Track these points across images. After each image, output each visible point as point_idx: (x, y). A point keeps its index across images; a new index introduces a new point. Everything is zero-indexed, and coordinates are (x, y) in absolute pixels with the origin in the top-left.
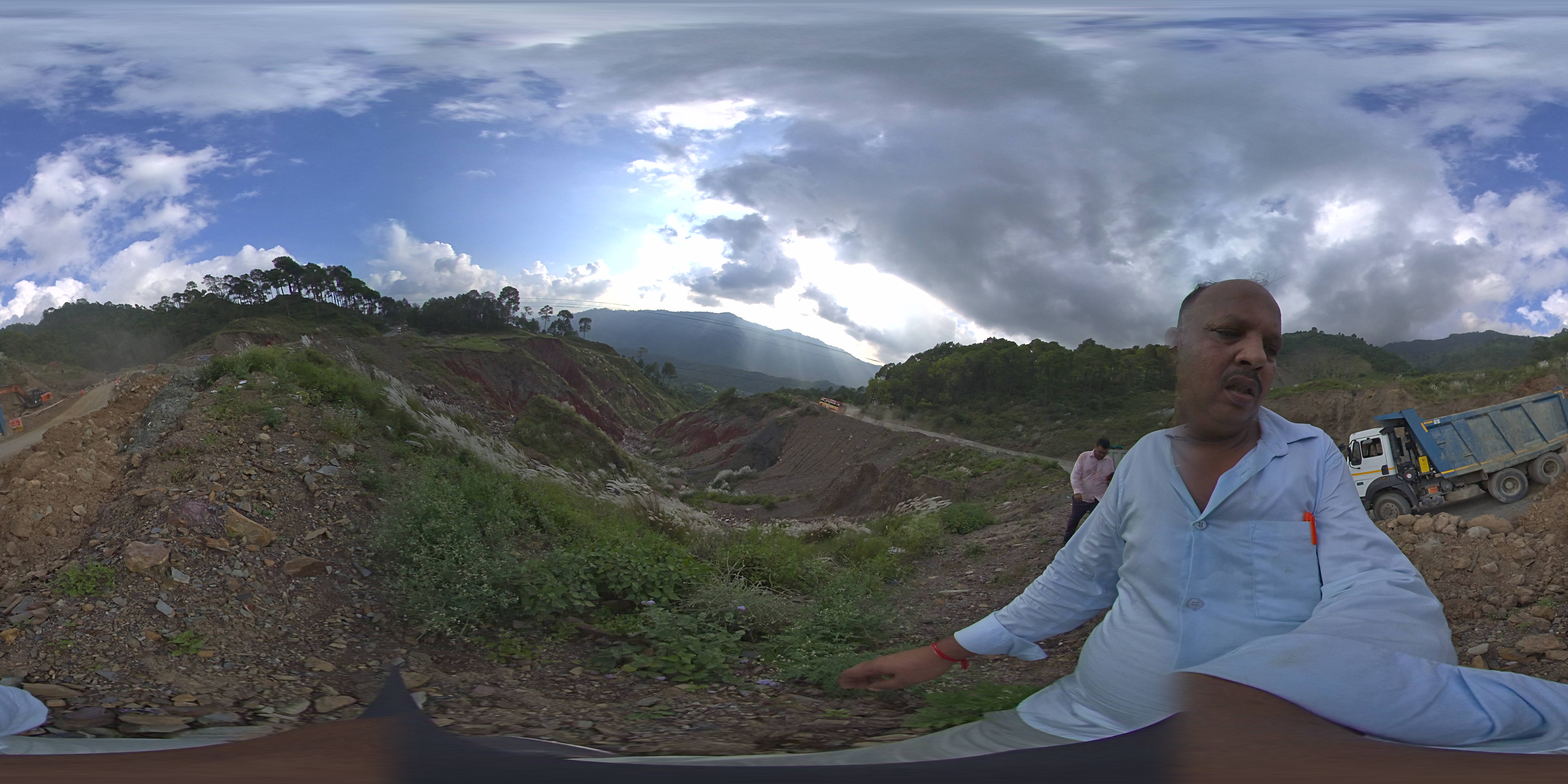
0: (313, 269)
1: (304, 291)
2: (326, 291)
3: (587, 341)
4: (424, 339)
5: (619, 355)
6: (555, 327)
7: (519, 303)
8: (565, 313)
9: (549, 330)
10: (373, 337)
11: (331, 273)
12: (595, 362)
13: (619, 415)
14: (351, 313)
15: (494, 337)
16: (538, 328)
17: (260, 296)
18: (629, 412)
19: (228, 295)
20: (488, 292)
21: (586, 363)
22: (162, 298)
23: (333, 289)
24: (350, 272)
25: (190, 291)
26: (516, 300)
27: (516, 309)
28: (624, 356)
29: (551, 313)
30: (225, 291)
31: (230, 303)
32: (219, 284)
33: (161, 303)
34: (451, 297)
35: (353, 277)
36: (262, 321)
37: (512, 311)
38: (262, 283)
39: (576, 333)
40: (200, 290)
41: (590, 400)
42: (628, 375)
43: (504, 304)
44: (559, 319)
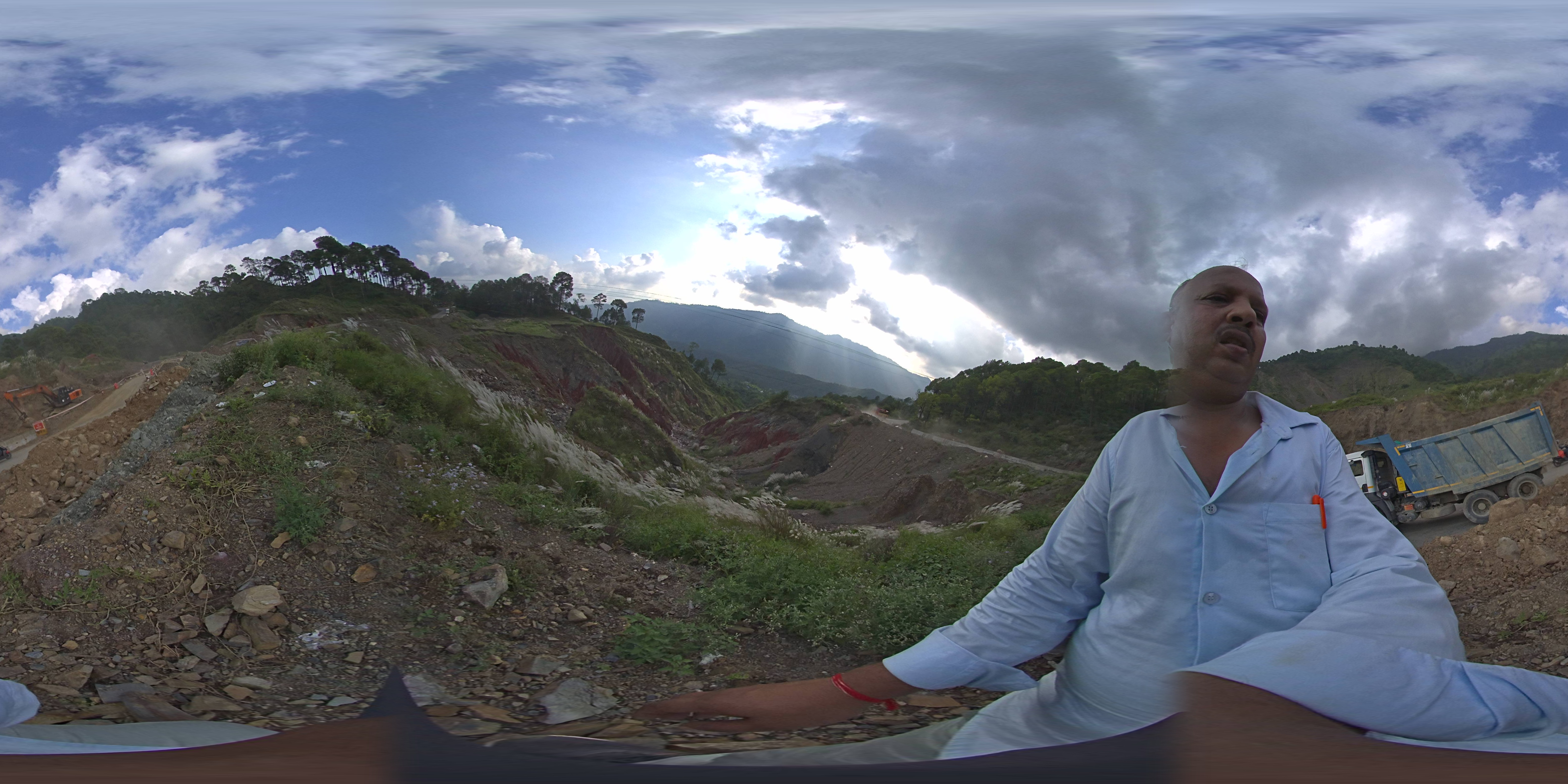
0: (358, 248)
1: (347, 272)
2: (371, 271)
3: (639, 332)
4: (473, 321)
5: (670, 349)
6: (607, 316)
7: (572, 289)
8: (619, 303)
9: (601, 318)
10: (421, 318)
11: (376, 253)
12: (647, 353)
13: (668, 409)
14: (397, 294)
15: (545, 322)
16: (590, 316)
17: (302, 277)
18: (677, 406)
19: (269, 277)
20: (541, 277)
21: (637, 354)
22: (201, 283)
23: (378, 269)
24: (397, 252)
25: (229, 275)
26: (569, 287)
27: (569, 295)
28: (675, 350)
29: (604, 301)
30: (266, 274)
31: (271, 285)
32: (258, 266)
33: (199, 288)
34: (502, 280)
35: (400, 257)
36: (304, 303)
37: (564, 296)
38: (303, 264)
39: (628, 323)
40: (239, 274)
41: (642, 393)
42: (679, 370)
43: (557, 289)
44: (613, 308)
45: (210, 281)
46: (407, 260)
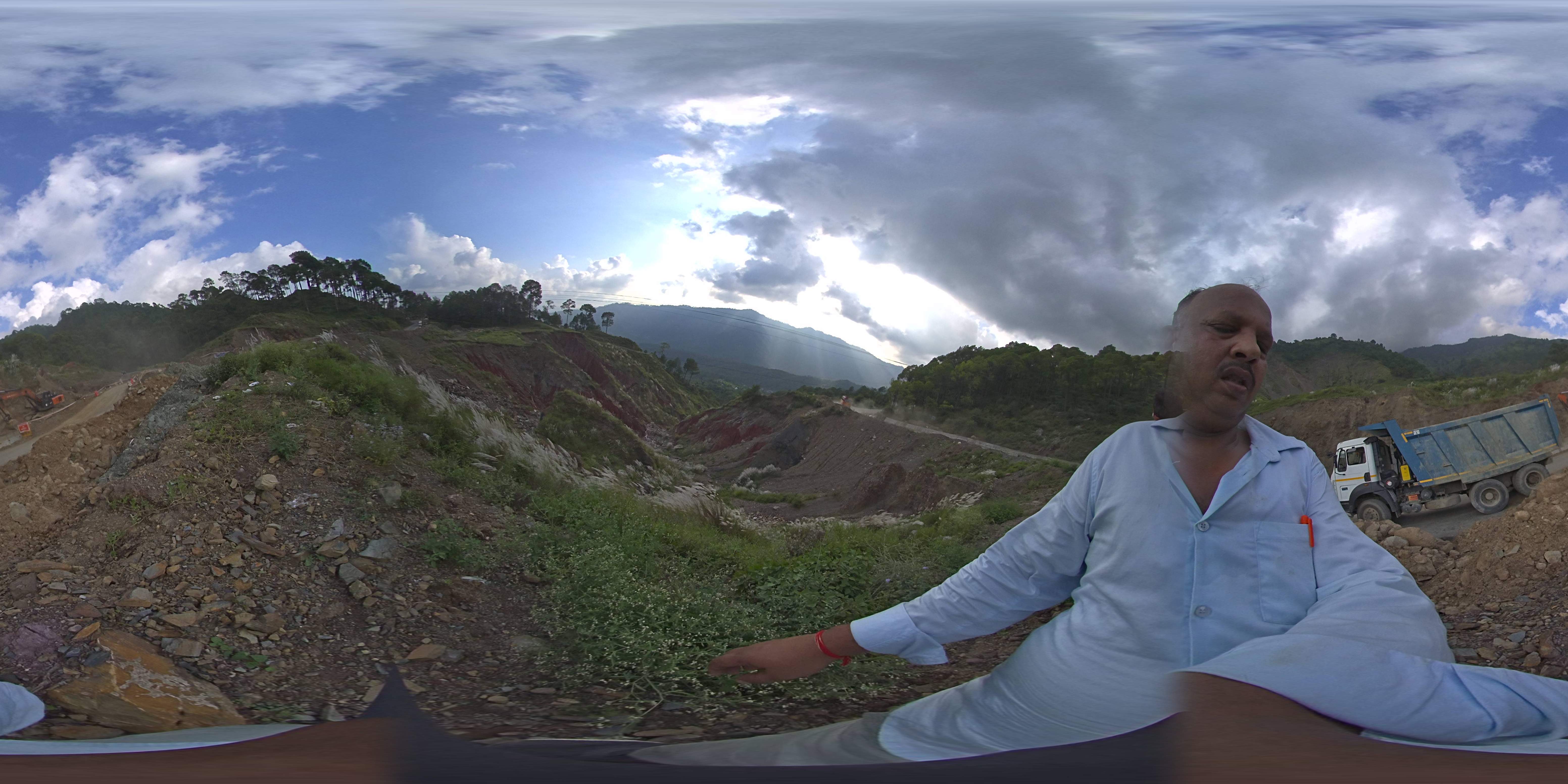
0: (332, 263)
1: (322, 286)
2: (345, 285)
3: (609, 336)
4: (445, 332)
5: (641, 350)
6: (577, 322)
7: (541, 297)
8: (588, 307)
9: (571, 323)
10: (394, 330)
11: (350, 267)
12: (618, 356)
13: (641, 410)
14: (371, 307)
15: (516, 331)
16: (560, 322)
17: (278, 291)
18: (651, 407)
19: (246, 292)
20: (510, 286)
21: (608, 358)
22: (180, 296)
23: (352, 283)
24: (369, 266)
25: (207, 289)
26: (538, 294)
27: (538, 302)
28: (646, 351)
29: (573, 306)
30: (243, 288)
31: (248, 299)
32: (236, 280)
33: (178, 301)
34: (472, 291)
35: (372, 271)
36: (280, 317)
37: (534, 304)
38: (280, 279)
39: (598, 327)
40: (217, 287)
41: (614, 395)
42: (651, 371)
43: (526, 297)
44: (582, 313)
45: (188, 294)
46: (378, 274)
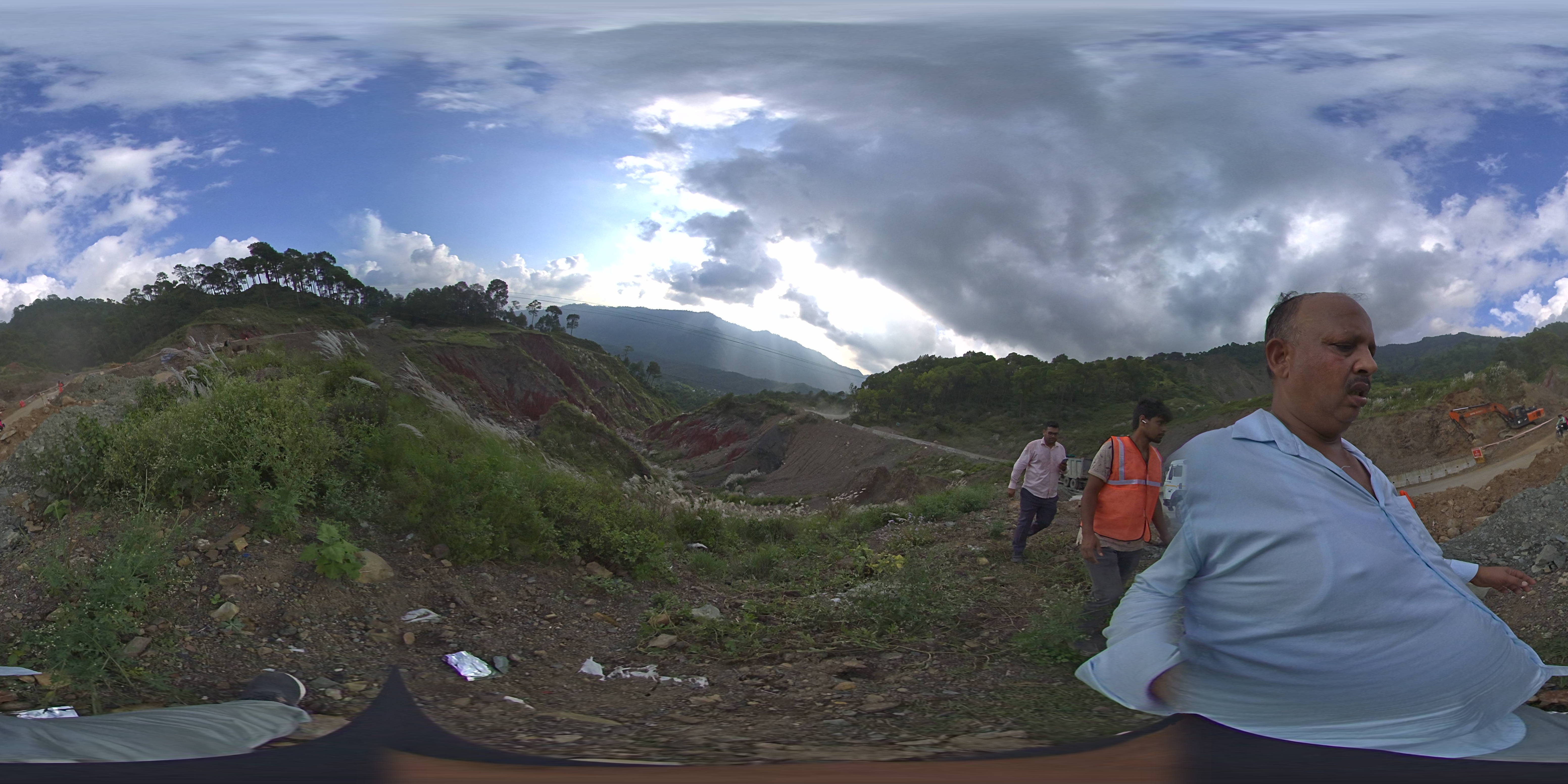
0: (294, 255)
1: (281, 281)
2: (306, 280)
3: (574, 338)
4: (411, 331)
5: (606, 353)
6: (542, 323)
7: (507, 297)
8: (553, 309)
9: (536, 325)
10: (358, 327)
11: (312, 260)
12: (584, 359)
13: (610, 415)
14: (332, 302)
15: (482, 332)
16: (526, 323)
17: (235, 285)
18: (619, 411)
19: (201, 286)
20: (477, 285)
21: (575, 361)
22: (132, 290)
23: (312, 278)
24: (332, 259)
25: (160, 283)
26: (504, 294)
27: (504, 302)
28: (611, 354)
30: (198, 282)
31: (203, 294)
32: (191, 274)
33: (131, 296)
34: (437, 289)
35: (336, 265)
36: (238, 312)
37: (500, 305)
38: (237, 272)
39: (564, 329)
40: (171, 282)
42: (616, 374)
43: (492, 297)
44: (548, 315)
45: (141, 289)
46: (341, 268)
